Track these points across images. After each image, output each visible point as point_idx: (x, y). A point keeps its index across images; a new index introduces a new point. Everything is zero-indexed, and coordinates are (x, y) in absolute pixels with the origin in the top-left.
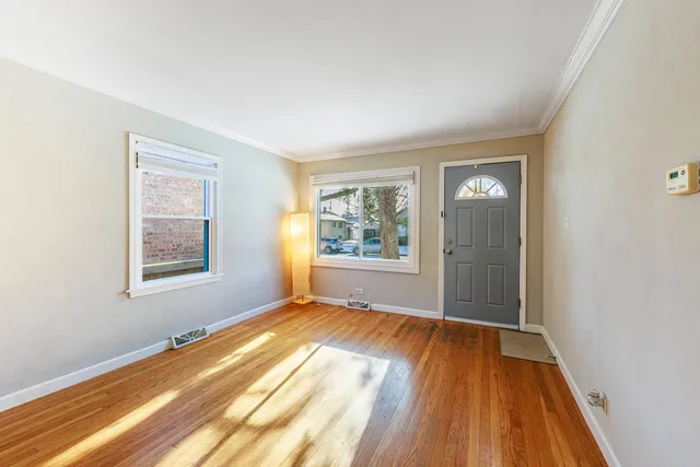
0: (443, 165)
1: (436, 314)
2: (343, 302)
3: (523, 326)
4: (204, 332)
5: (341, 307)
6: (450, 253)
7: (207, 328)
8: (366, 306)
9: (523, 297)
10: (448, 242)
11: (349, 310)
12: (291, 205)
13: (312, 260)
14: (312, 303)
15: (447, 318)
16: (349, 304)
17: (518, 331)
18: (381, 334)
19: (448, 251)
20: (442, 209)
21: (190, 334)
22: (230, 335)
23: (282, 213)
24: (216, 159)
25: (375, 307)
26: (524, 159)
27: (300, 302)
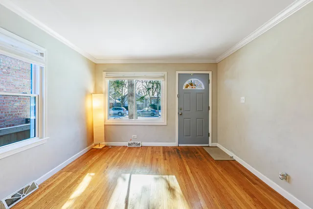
0: (178, 72)
1: (175, 144)
2: (126, 144)
3: (210, 144)
4: (33, 186)
5: (125, 147)
6: (181, 115)
7: (36, 182)
8: (139, 144)
9: (210, 131)
10: (180, 109)
11: (129, 148)
12: (91, 89)
13: (105, 122)
14: (106, 146)
15: (179, 145)
16: (129, 144)
17: (209, 147)
18: (157, 160)
19: (180, 113)
20: (177, 93)
21: (21, 192)
22: (58, 183)
23: (86, 93)
24: (43, 50)
25: (144, 144)
26: (210, 73)
27: (97, 147)
